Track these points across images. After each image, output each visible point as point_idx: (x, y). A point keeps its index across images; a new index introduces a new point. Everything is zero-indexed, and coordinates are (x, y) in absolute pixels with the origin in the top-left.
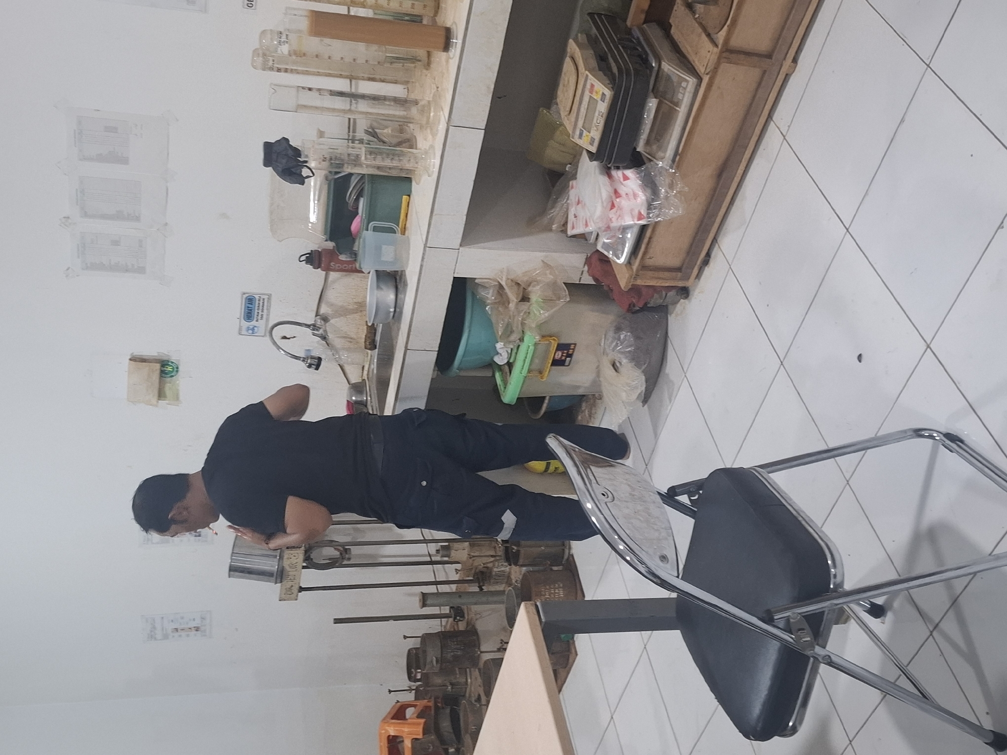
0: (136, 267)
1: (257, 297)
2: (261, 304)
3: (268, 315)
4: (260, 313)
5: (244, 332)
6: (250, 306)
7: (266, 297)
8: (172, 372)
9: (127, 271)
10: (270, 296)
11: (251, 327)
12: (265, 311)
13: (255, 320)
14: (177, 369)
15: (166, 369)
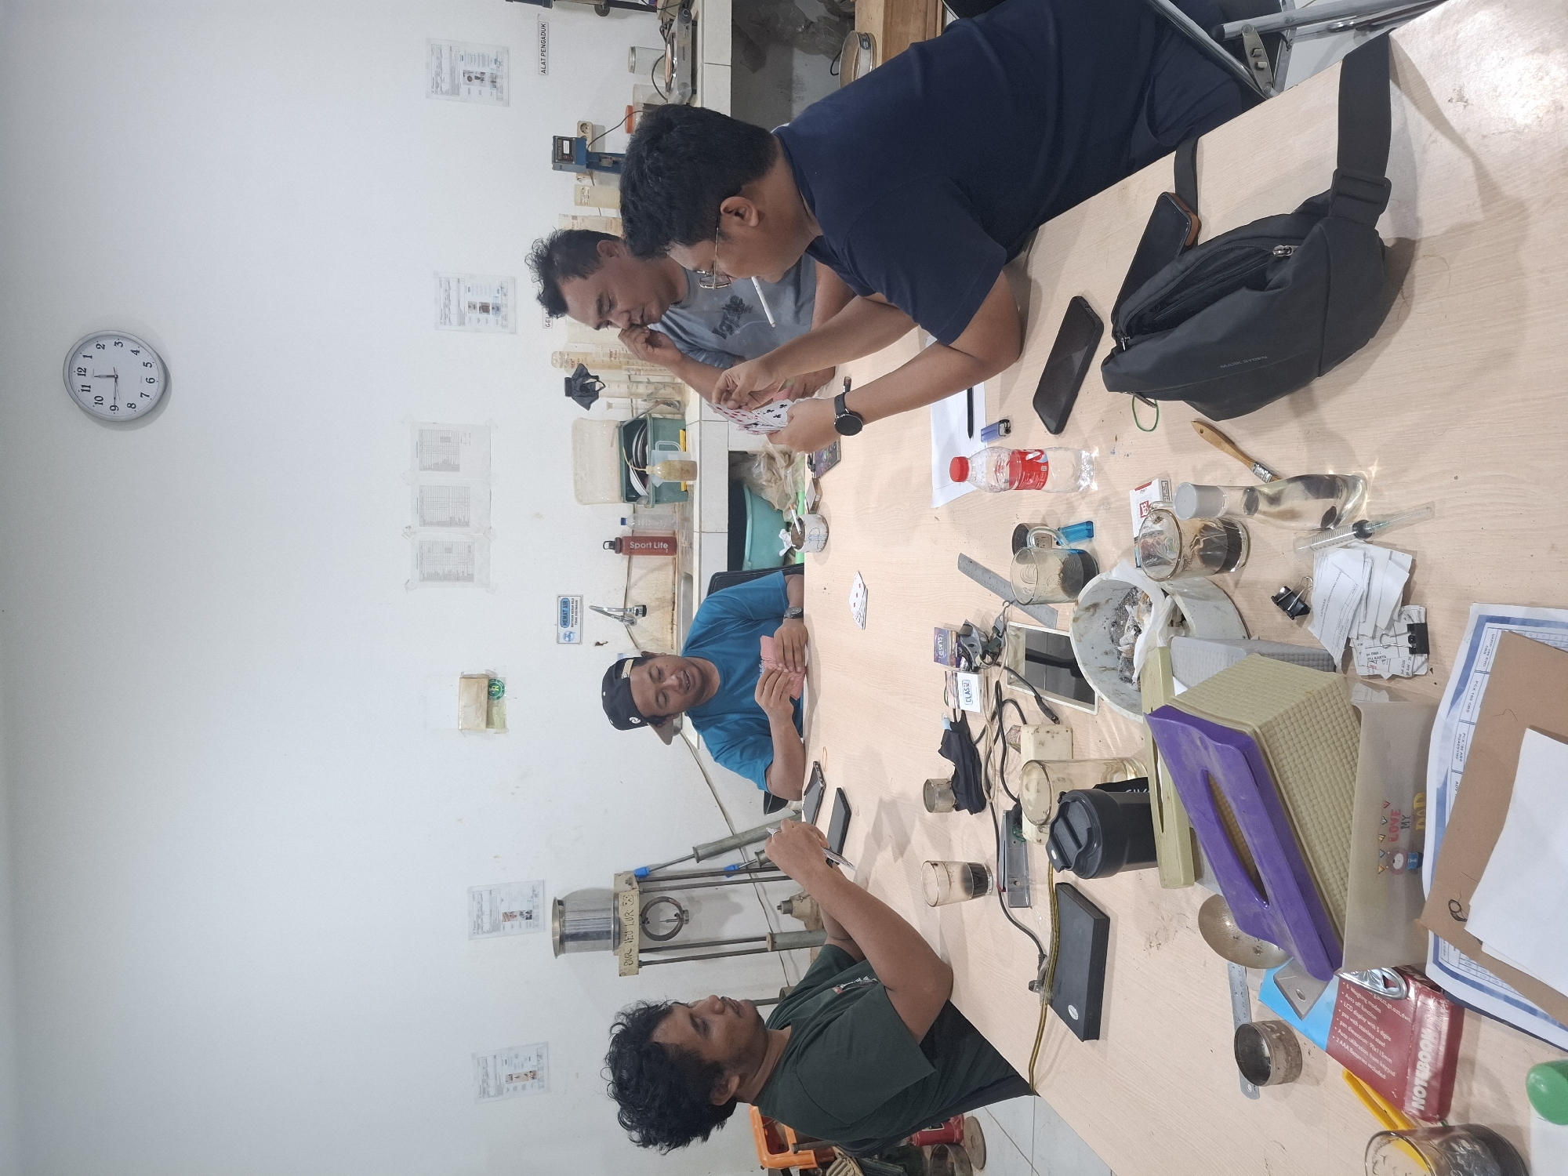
0: (466, 575)
1: (570, 598)
2: (575, 607)
3: (582, 619)
4: (575, 617)
5: (562, 640)
6: (565, 609)
7: (578, 599)
8: (499, 692)
9: (458, 579)
10: (582, 597)
11: (568, 633)
12: (579, 614)
13: (570, 625)
14: (502, 689)
15: (493, 689)
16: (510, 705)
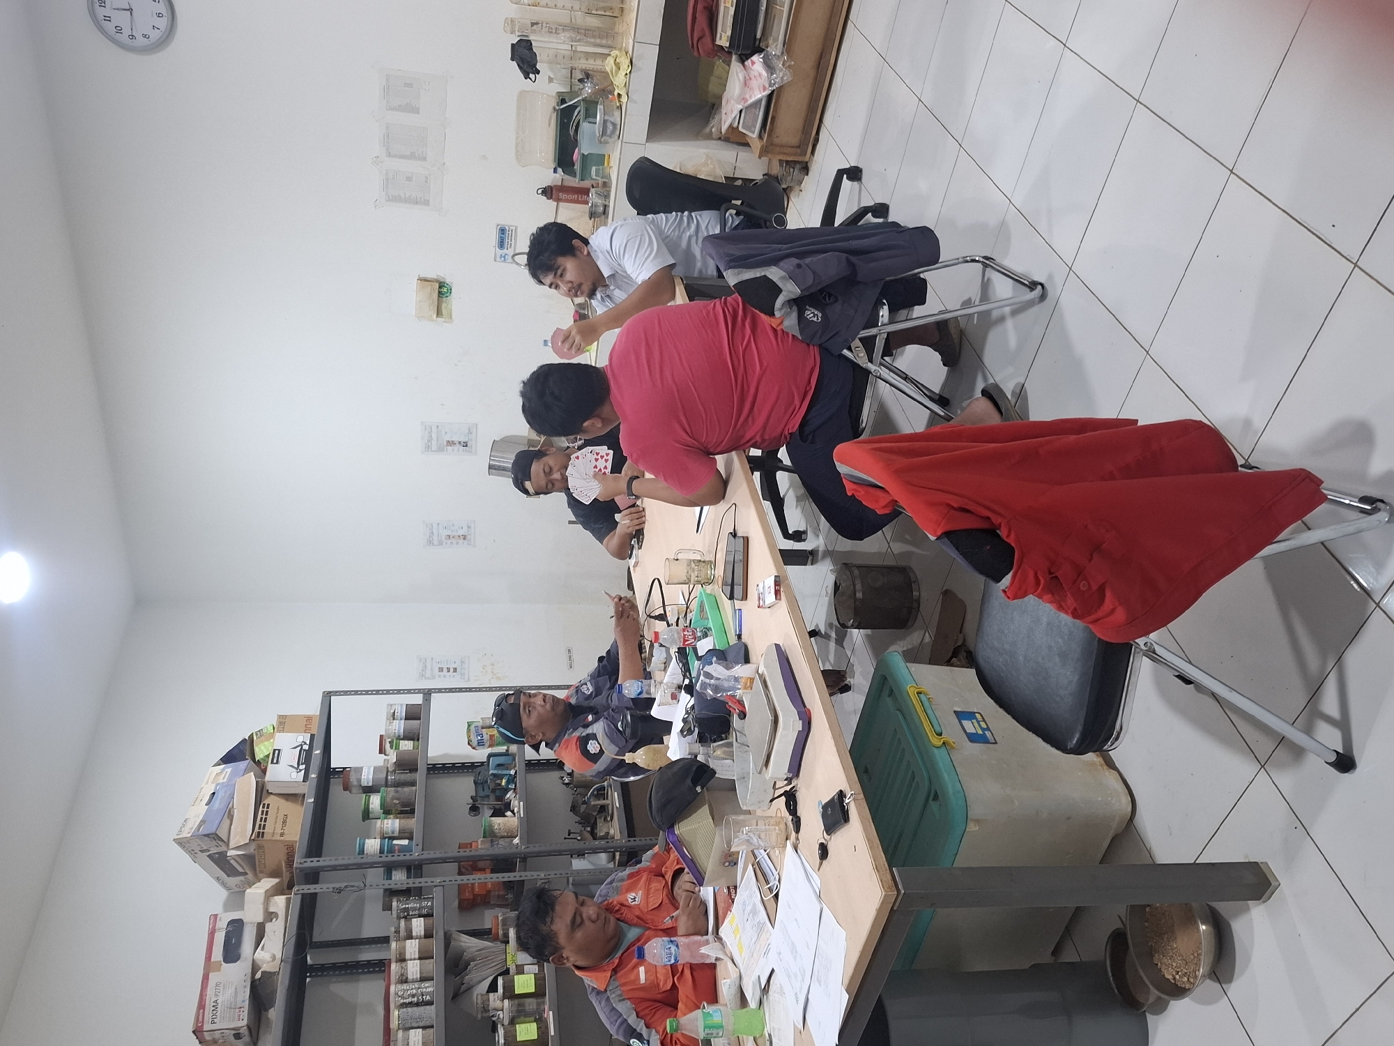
0: (423, 200)
1: (507, 228)
2: (510, 234)
3: (515, 244)
4: (510, 242)
5: (498, 259)
7: (514, 228)
8: (447, 293)
9: (417, 203)
10: (516, 228)
11: (504, 255)
12: (513, 240)
13: (505, 248)
14: (450, 290)
15: (442, 290)
16: (455, 302)
